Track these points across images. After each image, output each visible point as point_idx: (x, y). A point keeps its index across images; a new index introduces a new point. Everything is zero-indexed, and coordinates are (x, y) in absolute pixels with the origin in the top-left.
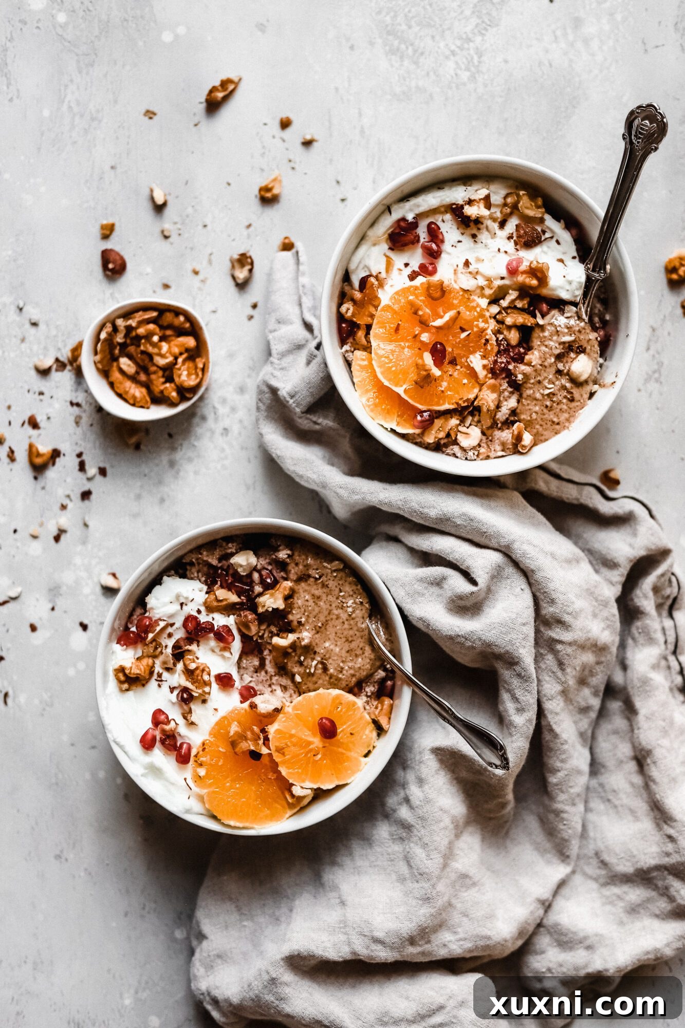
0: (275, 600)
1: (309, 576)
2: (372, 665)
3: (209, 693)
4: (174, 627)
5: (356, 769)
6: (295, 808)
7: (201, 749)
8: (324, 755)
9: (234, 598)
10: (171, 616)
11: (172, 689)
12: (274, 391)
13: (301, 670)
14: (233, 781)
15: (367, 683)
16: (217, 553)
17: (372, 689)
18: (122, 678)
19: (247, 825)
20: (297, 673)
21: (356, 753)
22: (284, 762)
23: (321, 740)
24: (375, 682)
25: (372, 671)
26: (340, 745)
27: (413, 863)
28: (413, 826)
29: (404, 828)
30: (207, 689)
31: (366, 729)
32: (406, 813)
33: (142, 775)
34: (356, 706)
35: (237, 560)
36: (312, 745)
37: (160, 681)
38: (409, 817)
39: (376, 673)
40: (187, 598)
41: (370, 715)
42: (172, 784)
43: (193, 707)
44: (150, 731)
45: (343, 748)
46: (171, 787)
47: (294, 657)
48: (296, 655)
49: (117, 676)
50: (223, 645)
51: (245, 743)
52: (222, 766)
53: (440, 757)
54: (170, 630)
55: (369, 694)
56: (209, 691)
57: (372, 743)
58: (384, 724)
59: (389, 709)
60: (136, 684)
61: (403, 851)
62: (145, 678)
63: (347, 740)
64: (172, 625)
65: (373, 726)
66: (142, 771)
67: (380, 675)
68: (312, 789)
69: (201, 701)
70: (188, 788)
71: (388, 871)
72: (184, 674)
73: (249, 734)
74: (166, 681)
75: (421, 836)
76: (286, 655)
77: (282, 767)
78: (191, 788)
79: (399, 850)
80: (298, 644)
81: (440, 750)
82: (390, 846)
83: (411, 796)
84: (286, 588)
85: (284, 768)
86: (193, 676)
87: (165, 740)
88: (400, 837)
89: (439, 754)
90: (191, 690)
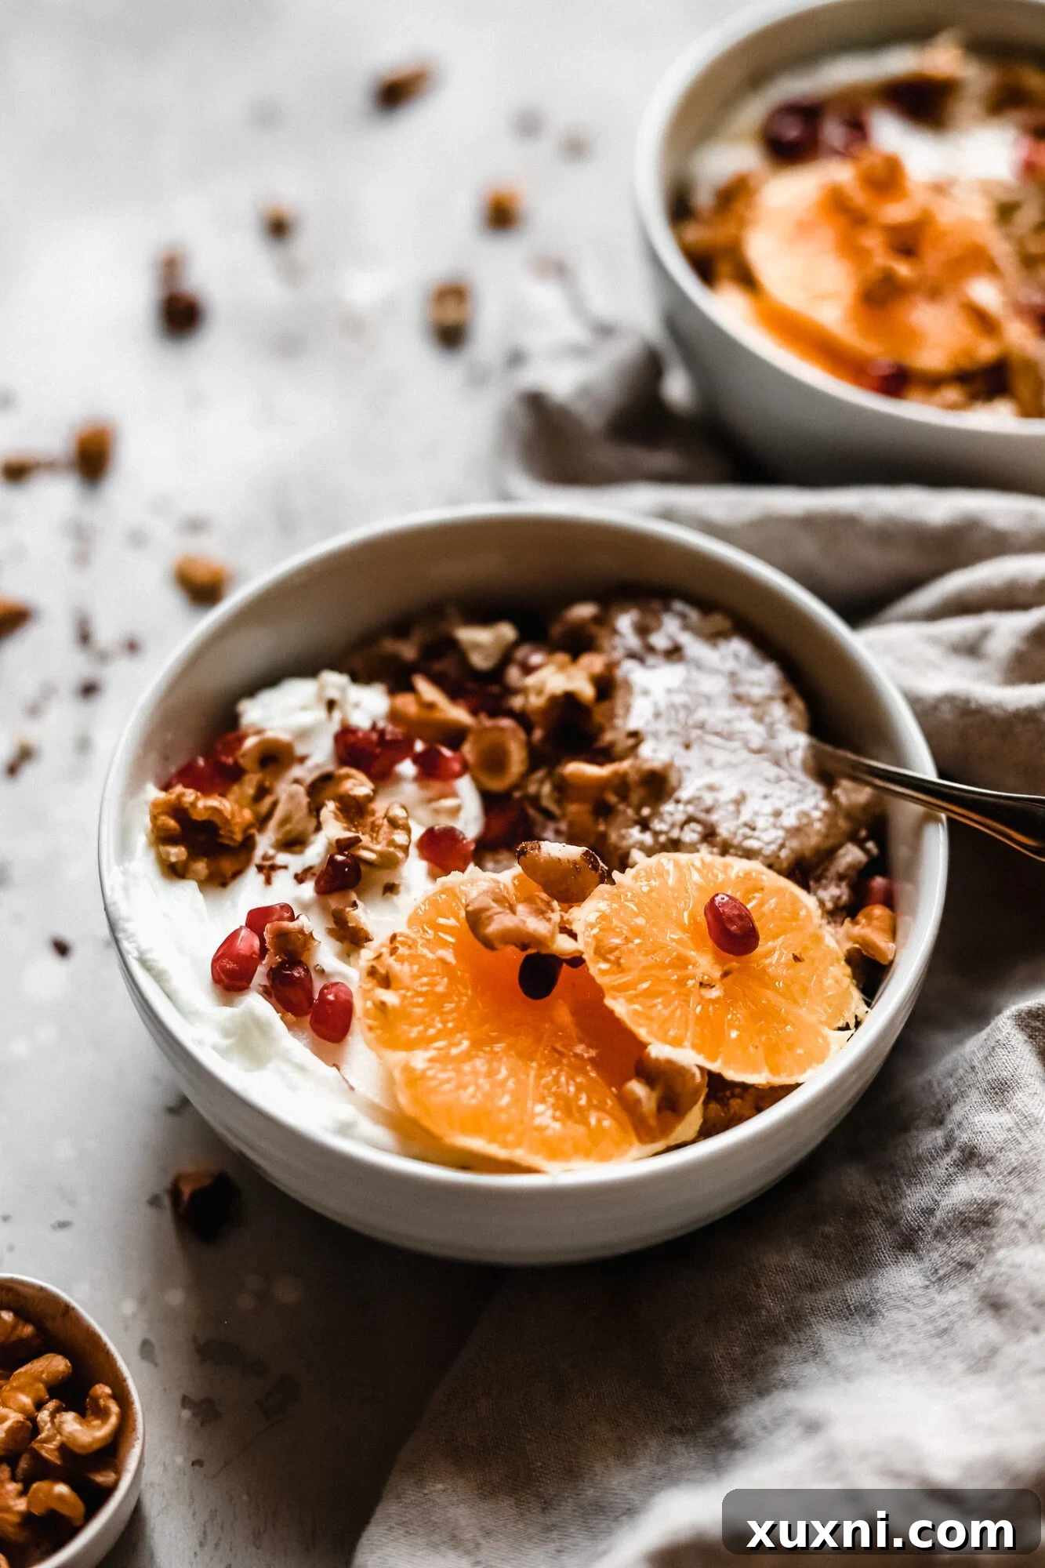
1: (651, 649)
2: (832, 826)
3: (405, 849)
5: (818, 1056)
7: (385, 951)
8: (729, 993)
9: (459, 714)
10: (304, 734)
11: (300, 878)
13: (648, 838)
14: (477, 1044)
15: (818, 880)
16: (419, 636)
17: (834, 891)
18: (172, 823)
20: (633, 846)
21: (811, 1013)
22: (621, 989)
23: (719, 961)
24: (841, 877)
25: (831, 842)
26: (763, 978)
27: (1012, 1293)
28: (996, 1204)
29: (967, 1232)
30: (400, 837)
31: (832, 965)
32: (967, 1190)
33: (215, 1048)
34: (801, 904)
35: (469, 635)
36: (690, 967)
37: (268, 870)
38: (981, 1190)
39: (842, 851)
40: (343, 690)
41: (838, 942)
42: (301, 1068)
43: (358, 902)
44: (243, 933)
45: (777, 990)
46: (295, 1076)
47: (624, 812)
48: (629, 805)
49: (159, 822)
50: (437, 786)
51: (511, 916)
52: (444, 998)
53: (1041, 1044)
54: (297, 771)
55: (829, 905)
56: (406, 843)
57: (853, 1006)
58: (881, 941)
59: (887, 922)
60: (205, 859)
61: (976, 1290)
62: (232, 832)
63: (784, 972)
64: (302, 760)
65: (848, 970)
66: (216, 1038)
67: (851, 855)
68: (701, 1068)
69: (380, 890)
70: (345, 1086)
71: (937, 1361)
72: (337, 818)
73: (521, 908)
74: (285, 867)
75: (1027, 1214)
76: (604, 811)
77: (615, 998)
78: (352, 1088)
79: (960, 1296)
80: (633, 777)
81: (1039, 1016)
82: (932, 1301)
83: (978, 1140)
84: (594, 663)
85: (622, 1001)
86: (361, 821)
87: (281, 966)
88: (960, 1264)
89: (1039, 1030)
90: (357, 840)
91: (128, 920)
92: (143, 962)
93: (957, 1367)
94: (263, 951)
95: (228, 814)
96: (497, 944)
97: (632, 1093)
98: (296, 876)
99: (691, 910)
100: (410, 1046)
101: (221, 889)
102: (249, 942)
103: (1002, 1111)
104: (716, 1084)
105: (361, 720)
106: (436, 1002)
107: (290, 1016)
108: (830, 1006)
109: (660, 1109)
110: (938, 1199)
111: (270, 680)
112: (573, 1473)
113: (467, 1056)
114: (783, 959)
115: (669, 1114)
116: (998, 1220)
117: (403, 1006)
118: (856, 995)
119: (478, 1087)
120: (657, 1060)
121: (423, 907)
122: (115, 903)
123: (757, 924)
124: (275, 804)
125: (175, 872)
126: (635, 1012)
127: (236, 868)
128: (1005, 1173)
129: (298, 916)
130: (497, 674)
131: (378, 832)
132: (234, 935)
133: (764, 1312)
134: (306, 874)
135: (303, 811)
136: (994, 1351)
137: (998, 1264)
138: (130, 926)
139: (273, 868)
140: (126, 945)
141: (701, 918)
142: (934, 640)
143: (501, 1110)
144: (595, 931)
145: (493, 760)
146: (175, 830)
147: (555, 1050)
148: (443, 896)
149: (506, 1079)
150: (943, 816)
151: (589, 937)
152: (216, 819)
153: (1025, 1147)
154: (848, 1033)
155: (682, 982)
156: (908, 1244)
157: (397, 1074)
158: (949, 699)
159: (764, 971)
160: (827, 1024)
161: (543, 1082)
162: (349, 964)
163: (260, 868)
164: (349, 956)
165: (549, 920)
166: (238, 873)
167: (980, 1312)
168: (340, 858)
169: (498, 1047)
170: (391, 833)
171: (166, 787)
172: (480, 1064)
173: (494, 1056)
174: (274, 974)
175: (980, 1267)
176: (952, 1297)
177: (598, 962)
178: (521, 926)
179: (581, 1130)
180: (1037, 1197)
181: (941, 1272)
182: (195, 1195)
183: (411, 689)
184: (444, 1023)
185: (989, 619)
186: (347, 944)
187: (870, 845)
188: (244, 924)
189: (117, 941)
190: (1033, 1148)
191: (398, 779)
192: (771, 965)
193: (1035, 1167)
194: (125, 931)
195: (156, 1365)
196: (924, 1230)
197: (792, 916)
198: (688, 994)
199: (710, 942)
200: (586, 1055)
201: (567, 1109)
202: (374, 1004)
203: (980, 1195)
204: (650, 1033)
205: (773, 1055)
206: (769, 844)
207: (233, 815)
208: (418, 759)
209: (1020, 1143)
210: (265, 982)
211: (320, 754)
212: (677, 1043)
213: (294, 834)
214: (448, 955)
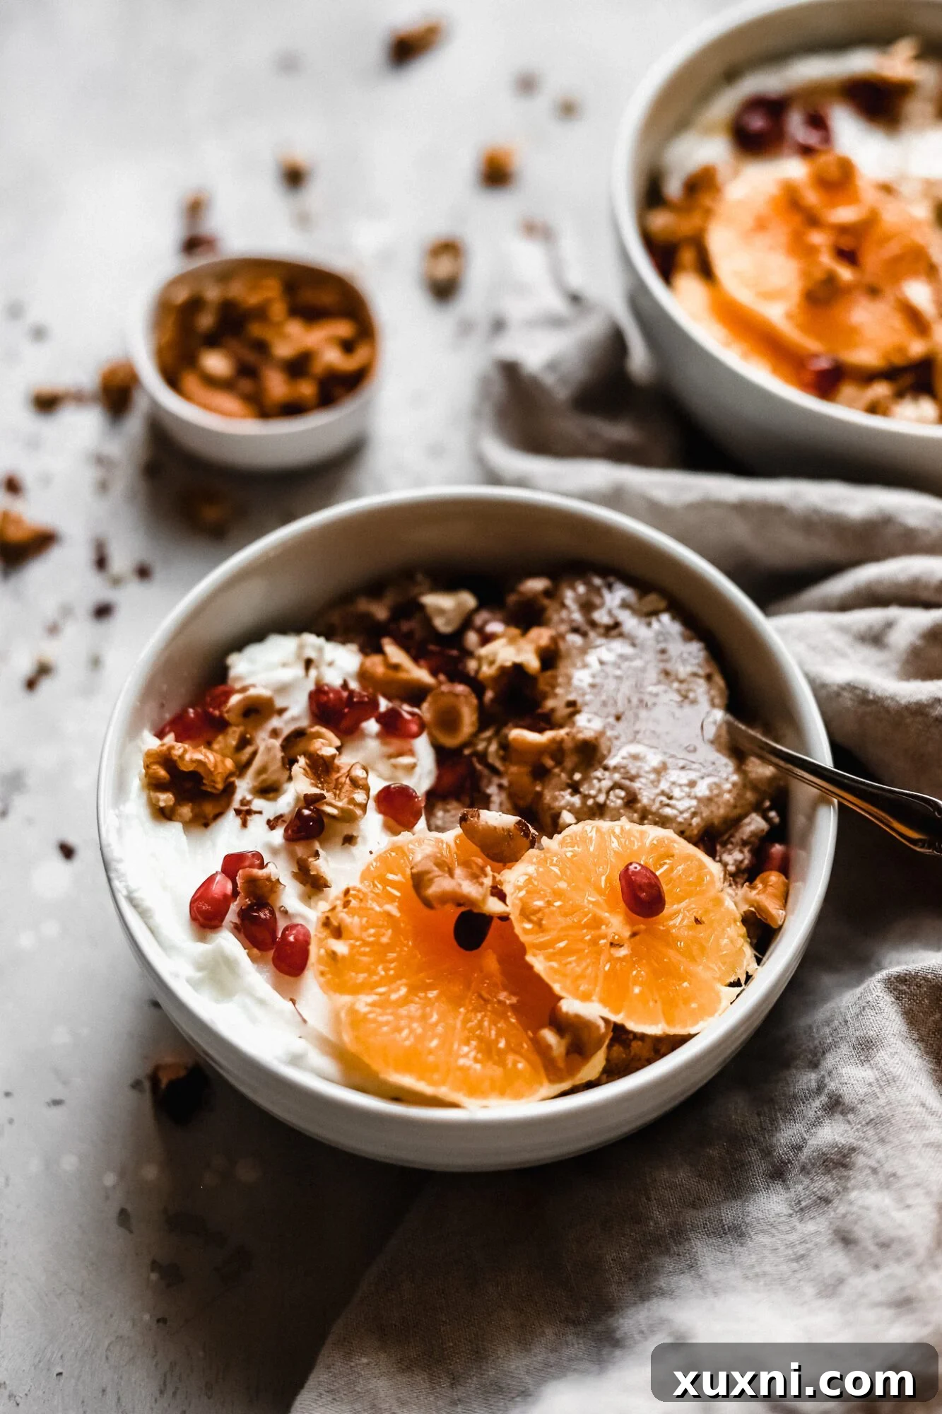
0: (519, 651)
1: (593, 624)
2: (740, 796)
3: (364, 807)
4: (287, 715)
5: (708, 1009)
6: (561, 1080)
7: (339, 903)
8: (634, 952)
9: (421, 674)
10: (283, 689)
11: (272, 825)
12: (510, 371)
13: (576, 800)
14: (413, 989)
15: (724, 845)
16: (390, 598)
17: (738, 856)
18: (162, 773)
19: (443, 1092)
20: (564, 808)
21: (708, 972)
22: (541, 947)
23: (630, 922)
24: (744, 843)
25: (738, 811)
26: (667, 939)
27: (859, 1232)
28: (853, 1149)
29: (828, 1171)
30: (360, 797)
31: (729, 926)
32: (831, 1134)
33: (189, 981)
34: (706, 870)
35: (434, 600)
36: (603, 927)
37: (245, 814)
38: (842, 1135)
39: (747, 820)
40: (320, 650)
41: (736, 904)
42: (262, 1002)
43: (321, 851)
44: (218, 878)
45: (678, 950)
46: (257, 1011)
47: (559, 776)
48: (563, 770)
49: (151, 771)
50: (396, 744)
51: (450, 879)
52: (389, 947)
53: (907, 1005)
54: (275, 722)
55: (732, 868)
56: (365, 802)
57: (745, 963)
58: (773, 907)
59: (782, 888)
60: (190, 804)
61: (831, 1223)
62: (214, 782)
63: (686, 933)
64: (281, 712)
65: (743, 930)
66: (189, 971)
67: (755, 824)
68: (606, 1021)
69: (340, 840)
70: (299, 1019)
71: (792, 1283)
72: (306, 774)
73: (458, 872)
74: (260, 813)
75: (879, 1162)
76: (541, 774)
77: (535, 955)
78: (305, 1021)
79: (816, 1227)
80: (569, 744)
81: (906, 980)
82: (794, 1228)
83: (844, 1091)
84: (542, 636)
85: (541, 958)
86: (327, 778)
87: (250, 908)
88: (820, 1198)
89: (905, 993)
90: (322, 797)
91: (120, 861)
92: (131, 900)
93: (809, 1290)
94: (235, 893)
95: (211, 766)
96: (435, 904)
97: (544, 1039)
98: (269, 822)
99: (607, 876)
100: (356, 990)
101: (204, 828)
102: (223, 886)
103: (866, 1066)
104: (619, 1033)
105: (333, 679)
106: (380, 952)
107: (255, 951)
108: (724, 964)
109: (568, 1053)
110: (807, 1137)
111: (256, 635)
112: (479, 1355)
113: (405, 1001)
114: (685, 922)
115: (576, 1056)
116: (854, 1164)
117: (352, 955)
118: (749, 952)
119: (412, 1031)
120: (567, 1014)
121: (374, 864)
122: (109, 845)
123: (665, 888)
124: (255, 754)
125: (163, 814)
126: (552, 968)
127: (217, 811)
128: (864, 1123)
129: (267, 864)
130: (457, 637)
131: (340, 790)
132: (211, 880)
133: (652, 1224)
134: (277, 822)
135: (277, 764)
136: (841, 1281)
137: (851, 1203)
138: (121, 867)
139: (249, 812)
140: (116, 884)
141: (617, 884)
142: (843, 629)
143: (431, 1052)
144: (522, 893)
145: (448, 720)
146: (165, 778)
147: (480, 996)
148: (393, 854)
149: (436, 1024)
150: (836, 801)
151: (516, 898)
152: (201, 770)
153: (882, 1101)
154: (738, 990)
155: (594, 942)
156: (778, 1174)
157: (343, 1015)
158: (851, 687)
159: (668, 932)
160: (719, 980)
161: (470, 1025)
162: (310, 907)
163: (238, 812)
164: (310, 898)
165: (482, 884)
166: (218, 815)
167: (833, 1243)
168: (306, 812)
169: (432, 994)
170: (352, 792)
171: (160, 735)
172: (414, 1009)
173: (428, 1002)
174: (243, 914)
175: (836, 1202)
176: (810, 1227)
177: (523, 922)
178: (457, 889)
179: (498, 1071)
180: (888, 1147)
181: (803, 1204)
182: (172, 1084)
183: (379, 650)
184: (386, 970)
185: (893, 612)
186: (308, 888)
187: (773, 814)
188: (220, 870)
189: (109, 880)
190: (889, 1103)
191: (363, 735)
192: (674, 926)
193: (889, 1120)
194: (116, 870)
195: (131, 1232)
196: (792, 1164)
197: (699, 879)
198: (599, 953)
199: (622, 905)
200: (508, 1002)
201: (488, 1051)
202: (326, 951)
203: (842, 1140)
204: (563, 988)
205: (669, 1010)
206: (681, 813)
207: (216, 766)
208: (381, 719)
209: (878, 1098)
210: (236, 920)
211: (296, 709)
212: (586, 997)
213: (269, 782)
214: (392, 909)
